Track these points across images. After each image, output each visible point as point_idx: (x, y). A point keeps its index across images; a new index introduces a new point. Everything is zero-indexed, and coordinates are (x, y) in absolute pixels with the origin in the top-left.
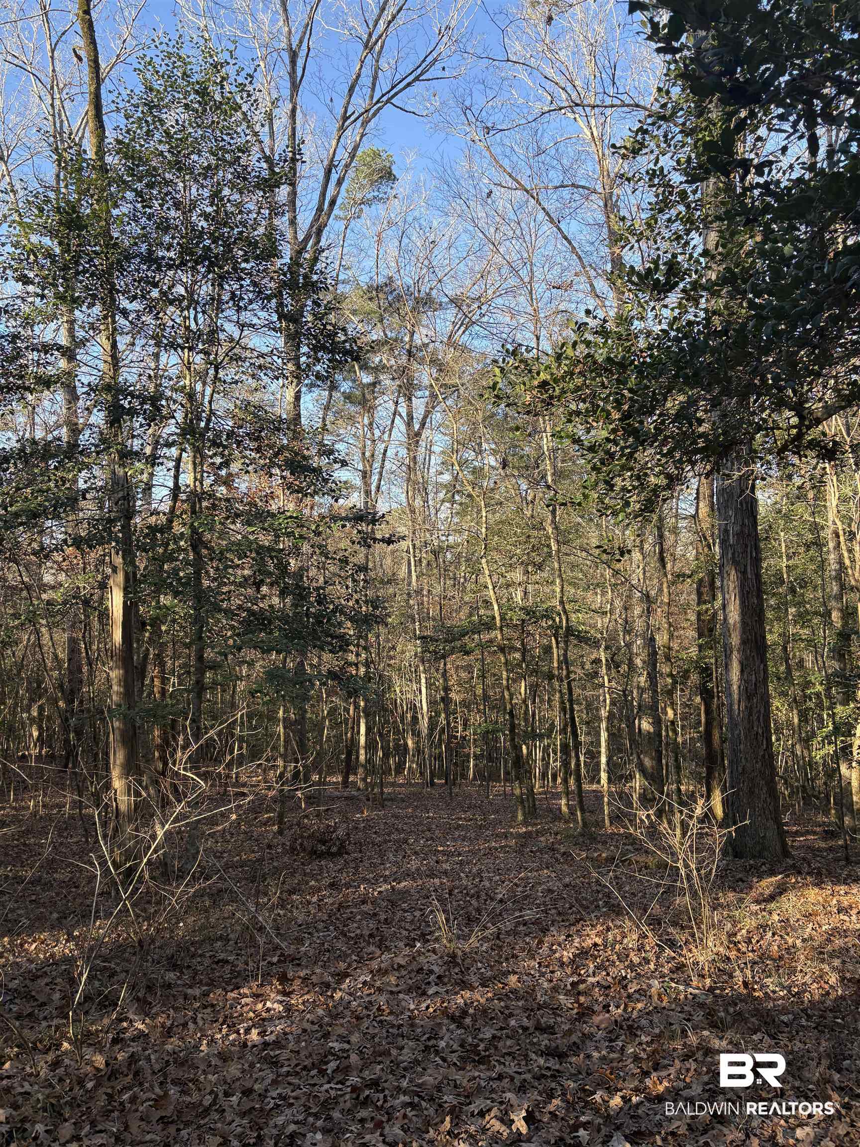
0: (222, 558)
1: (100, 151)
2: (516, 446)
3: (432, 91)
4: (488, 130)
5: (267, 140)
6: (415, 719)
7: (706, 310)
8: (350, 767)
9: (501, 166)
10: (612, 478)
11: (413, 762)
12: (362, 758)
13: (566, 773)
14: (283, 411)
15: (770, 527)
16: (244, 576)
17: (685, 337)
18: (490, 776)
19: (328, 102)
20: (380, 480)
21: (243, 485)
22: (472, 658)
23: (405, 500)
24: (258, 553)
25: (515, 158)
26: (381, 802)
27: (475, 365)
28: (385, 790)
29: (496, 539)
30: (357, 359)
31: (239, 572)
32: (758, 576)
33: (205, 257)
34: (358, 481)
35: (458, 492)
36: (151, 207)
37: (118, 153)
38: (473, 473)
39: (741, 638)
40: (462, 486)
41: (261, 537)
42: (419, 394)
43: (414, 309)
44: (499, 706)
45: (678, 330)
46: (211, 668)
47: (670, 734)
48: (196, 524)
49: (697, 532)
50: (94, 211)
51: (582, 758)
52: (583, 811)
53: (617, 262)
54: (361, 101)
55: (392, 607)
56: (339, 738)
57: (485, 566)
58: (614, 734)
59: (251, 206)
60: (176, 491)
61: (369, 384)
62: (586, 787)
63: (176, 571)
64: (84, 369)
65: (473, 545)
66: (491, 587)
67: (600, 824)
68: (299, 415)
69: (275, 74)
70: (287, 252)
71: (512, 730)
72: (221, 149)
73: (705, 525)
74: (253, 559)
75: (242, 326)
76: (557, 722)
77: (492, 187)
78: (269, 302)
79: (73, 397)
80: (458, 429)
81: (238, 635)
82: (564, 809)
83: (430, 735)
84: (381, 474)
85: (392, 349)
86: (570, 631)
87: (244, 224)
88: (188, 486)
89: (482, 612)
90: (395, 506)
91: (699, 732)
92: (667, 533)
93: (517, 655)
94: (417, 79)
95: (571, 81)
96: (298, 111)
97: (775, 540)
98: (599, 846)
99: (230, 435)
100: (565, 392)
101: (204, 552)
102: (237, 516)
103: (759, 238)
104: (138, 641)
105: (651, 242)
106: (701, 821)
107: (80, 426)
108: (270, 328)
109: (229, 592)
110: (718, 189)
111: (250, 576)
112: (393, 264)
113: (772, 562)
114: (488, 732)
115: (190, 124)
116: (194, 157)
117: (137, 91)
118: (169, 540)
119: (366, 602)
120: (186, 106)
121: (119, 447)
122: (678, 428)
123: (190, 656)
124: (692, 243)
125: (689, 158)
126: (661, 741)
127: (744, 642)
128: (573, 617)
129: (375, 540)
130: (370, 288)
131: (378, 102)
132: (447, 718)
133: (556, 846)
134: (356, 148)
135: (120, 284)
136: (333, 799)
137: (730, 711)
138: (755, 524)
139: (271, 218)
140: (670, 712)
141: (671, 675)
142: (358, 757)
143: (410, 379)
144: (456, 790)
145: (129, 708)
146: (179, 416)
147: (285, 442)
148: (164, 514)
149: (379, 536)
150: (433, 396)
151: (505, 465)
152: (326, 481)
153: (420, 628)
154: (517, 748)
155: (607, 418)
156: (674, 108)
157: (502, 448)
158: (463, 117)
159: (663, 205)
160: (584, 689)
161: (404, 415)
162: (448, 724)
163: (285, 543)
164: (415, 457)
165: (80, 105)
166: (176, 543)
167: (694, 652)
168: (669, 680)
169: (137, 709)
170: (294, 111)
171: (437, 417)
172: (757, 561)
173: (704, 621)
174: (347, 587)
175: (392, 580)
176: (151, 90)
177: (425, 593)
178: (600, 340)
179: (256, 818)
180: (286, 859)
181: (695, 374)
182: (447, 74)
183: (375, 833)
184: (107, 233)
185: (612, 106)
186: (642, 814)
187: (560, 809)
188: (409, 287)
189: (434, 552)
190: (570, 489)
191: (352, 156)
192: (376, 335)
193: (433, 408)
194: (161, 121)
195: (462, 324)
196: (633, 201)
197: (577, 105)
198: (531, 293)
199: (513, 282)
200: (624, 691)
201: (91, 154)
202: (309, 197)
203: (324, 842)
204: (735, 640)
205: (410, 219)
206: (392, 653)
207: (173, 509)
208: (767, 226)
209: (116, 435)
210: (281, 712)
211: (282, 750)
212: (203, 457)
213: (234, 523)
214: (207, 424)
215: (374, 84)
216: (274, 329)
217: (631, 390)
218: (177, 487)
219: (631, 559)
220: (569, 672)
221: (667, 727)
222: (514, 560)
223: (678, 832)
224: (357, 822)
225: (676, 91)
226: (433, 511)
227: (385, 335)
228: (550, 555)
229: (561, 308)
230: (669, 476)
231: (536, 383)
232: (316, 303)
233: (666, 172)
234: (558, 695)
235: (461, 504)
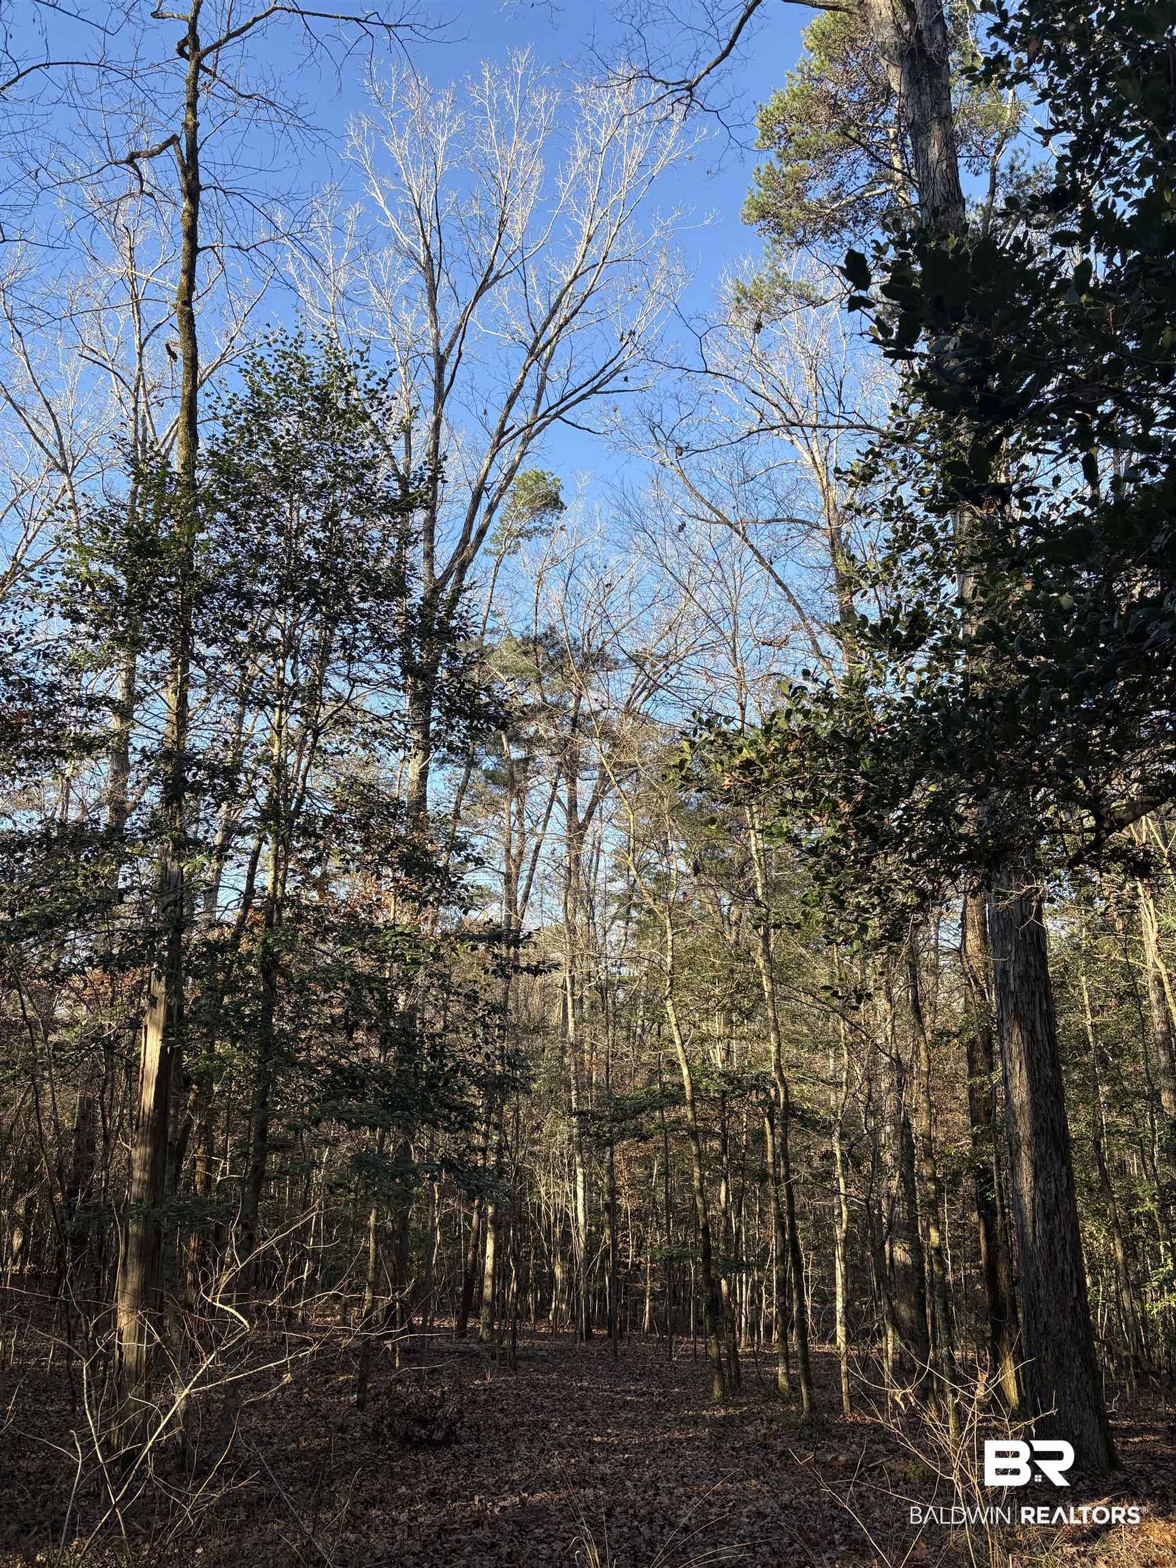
0: (302, 989)
1: (190, 465)
2: (714, 847)
3: (611, 405)
4: (680, 451)
5: (400, 456)
6: (566, 1236)
7: (964, 674)
8: (469, 1305)
9: (697, 495)
10: (842, 893)
11: (561, 1301)
12: (488, 1292)
13: (785, 1325)
14: (403, 791)
15: (1066, 968)
16: (332, 1017)
17: (936, 707)
18: (673, 1325)
19: (481, 414)
20: (529, 886)
21: (341, 890)
22: (651, 1146)
23: (562, 915)
24: (352, 983)
25: (715, 486)
26: (512, 1361)
27: (660, 739)
28: (520, 1343)
29: (686, 972)
30: (503, 727)
31: (326, 1010)
32: (1052, 1037)
33: (311, 593)
34: (499, 888)
35: (635, 905)
36: (245, 531)
37: (210, 466)
38: (656, 880)
39: (1032, 1127)
40: (641, 897)
41: (359, 961)
42: (585, 774)
43: (582, 667)
44: (687, 1219)
45: (927, 698)
46: (277, 1149)
47: (936, 1268)
48: (270, 941)
49: (964, 974)
50: (173, 535)
51: (808, 1302)
52: (809, 1384)
53: (848, 613)
54: (523, 415)
55: (538, 1066)
56: (455, 1260)
57: (670, 1010)
58: (855, 1266)
59: (376, 534)
60: (249, 894)
61: (520, 760)
62: (815, 1347)
63: (237, 1007)
64: (140, 730)
65: (654, 980)
66: (678, 1041)
67: (836, 1408)
68: (423, 798)
69: (416, 382)
70: (419, 590)
71: (707, 1255)
72: (340, 464)
73: (976, 963)
74: (344, 991)
75: (353, 681)
76: (773, 1246)
77: (685, 519)
78: (391, 651)
79: (122, 766)
80: (636, 822)
81: (317, 1100)
82: (782, 1381)
83: (588, 1259)
84: (530, 878)
85: (551, 717)
86: (790, 1110)
87: (364, 554)
88: (264, 889)
89: (666, 1078)
90: (548, 923)
91: (978, 1267)
92: (924, 974)
93: (716, 1144)
94: (594, 391)
95: (787, 398)
96: (443, 426)
97: (1074, 987)
98: (835, 1443)
99: (327, 820)
100: (776, 776)
101: (280, 980)
102: (328, 930)
103: (1028, 587)
104: (177, 1105)
105: (889, 589)
106: (985, 1408)
107: (128, 806)
108: (390, 685)
109: (310, 1038)
110: (975, 526)
111: (341, 1016)
112: (557, 611)
113: (1072, 1018)
114: (671, 1258)
115: (305, 436)
116: (307, 473)
117: (241, 396)
118: (232, 962)
119: (501, 1057)
120: (301, 414)
121: (176, 834)
122: (931, 827)
123: (250, 1130)
124: (943, 591)
125: (935, 487)
126: (922, 1279)
127: (1035, 1133)
128: (795, 1089)
129: (517, 968)
130: (526, 640)
131: (543, 416)
132: (613, 1236)
133: (771, 1441)
134: (513, 469)
135: (197, 623)
136: (442, 1354)
137: (1022, 1235)
138: (1044, 961)
139: (400, 548)
140: (934, 1235)
141: (933, 1178)
142: (481, 1292)
143: (574, 756)
144: (623, 1346)
145: (154, 1205)
146: (262, 796)
147: (403, 832)
148: (228, 925)
149: (523, 964)
150: (604, 778)
151: (697, 870)
152: (453, 885)
153: (578, 1100)
154: (714, 1284)
155: (834, 811)
156: (913, 429)
157: (696, 847)
158: (650, 435)
159: (903, 542)
160: (811, 1197)
161: (565, 801)
162: (615, 1243)
163: (392, 970)
164: (577, 858)
165: (171, 411)
166: (241, 967)
167: (966, 1144)
168: (931, 1186)
169: (165, 1208)
170: (437, 424)
171: (608, 805)
172: (1049, 1017)
173: (978, 1100)
174: (475, 1036)
175: (539, 1027)
176: (259, 394)
177: (586, 1047)
178: (823, 710)
179: (326, 1381)
180: (366, 1450)
181: (952, 755)
182: (630, 385)
183: (502, 1410)
184: (187, 562)
185: (838, 427)
186: (898, 1394)
187: (776, 1381)
188: (575, 640)
189: (600, 989)
190: (788, 907)
191: (509, 478)
192: (531, 697)
193: (604, 792)
194: (269, 432)
195: (644, 688)
196: (867, 539)
197: (793, 424)
198: (734, 650)
199: (712, 635)
200: (866, 1201)
201: (176, 467)
202: (450, 525)
203: (423, 1423)
204: (1024, 1129)
205: (580, 556)
206: (536, 1136)
207: (242, 920)
208: (1038, 570)
209: (173, 818)
210: (372, 1218)
211: (370, 1275)
212: (289, 850)
213: (323, 941)
214: (298, 806)
215: (539, 396)
216: (396, 687)
217: (864, 775)
218: (250, 891)
219: (874, 1007)
220: (789, 1171)
221: (930, 1257)
222: (712, 1003)
223: (951, 1423)
224: (475, 1392)
225: (915, 409)
226: (601, 932)
227: (544, 699)
228: (761, 997)
229: (774, 669)
230: (921, 893)
231: (737, 762)
232: (453, 656)
233: (905, 504)
234: (773, 1204)
235: (638, 922)
